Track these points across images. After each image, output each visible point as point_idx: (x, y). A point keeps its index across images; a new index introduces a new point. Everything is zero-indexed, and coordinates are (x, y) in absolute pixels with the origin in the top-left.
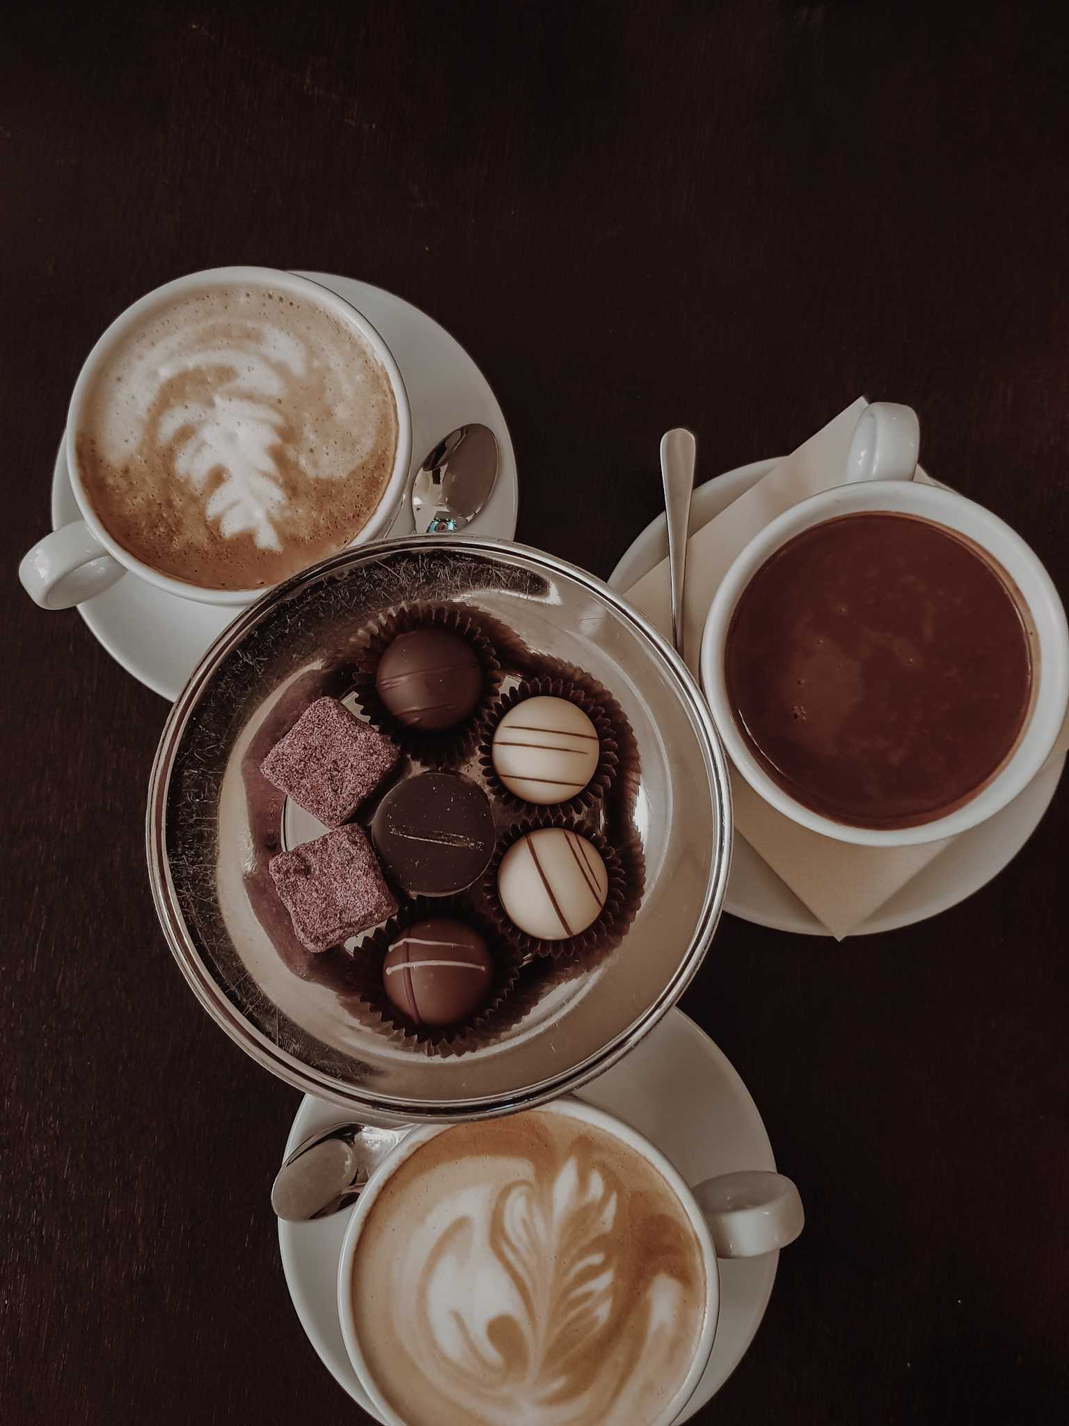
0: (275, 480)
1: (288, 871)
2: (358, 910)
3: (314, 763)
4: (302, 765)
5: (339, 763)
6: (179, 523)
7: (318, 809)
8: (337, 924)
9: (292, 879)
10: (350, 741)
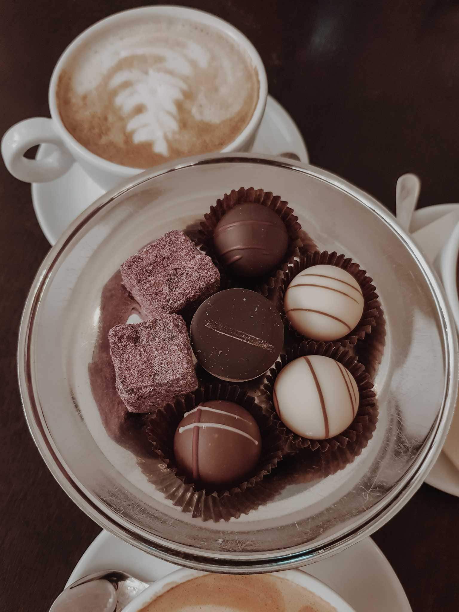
0: (174, 117)
1: (122, 337)
2: (168, 375)
3: (160, 268)
4: (151, 267)
5: (178, 271)
6: (108, 129)
7: (155, 299)
8: (150, 383)
9: (124, 344)
10: (189, 259)
